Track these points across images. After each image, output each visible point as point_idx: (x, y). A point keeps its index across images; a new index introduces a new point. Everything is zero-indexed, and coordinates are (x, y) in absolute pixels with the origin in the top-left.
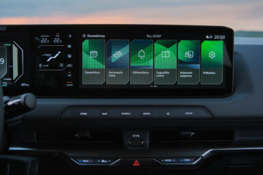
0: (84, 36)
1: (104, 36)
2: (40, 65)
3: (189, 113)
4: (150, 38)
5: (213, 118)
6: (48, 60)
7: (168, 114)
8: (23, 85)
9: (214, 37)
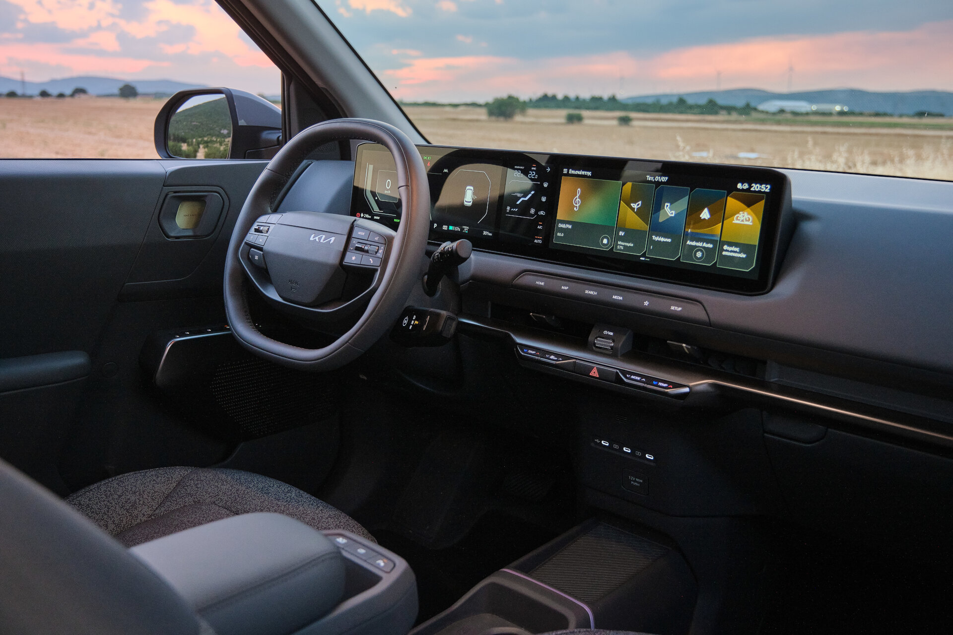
0: (565, 171)
1: (589, 174)
2: (508, 208)
3: (676, 308)
4: (651, 182)
5: (710, 324)
6: (518, 203)
7: (646, 303)
8: (485, 233)
9: (750, 187)
